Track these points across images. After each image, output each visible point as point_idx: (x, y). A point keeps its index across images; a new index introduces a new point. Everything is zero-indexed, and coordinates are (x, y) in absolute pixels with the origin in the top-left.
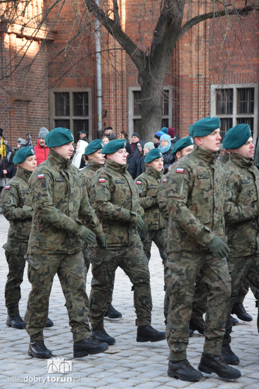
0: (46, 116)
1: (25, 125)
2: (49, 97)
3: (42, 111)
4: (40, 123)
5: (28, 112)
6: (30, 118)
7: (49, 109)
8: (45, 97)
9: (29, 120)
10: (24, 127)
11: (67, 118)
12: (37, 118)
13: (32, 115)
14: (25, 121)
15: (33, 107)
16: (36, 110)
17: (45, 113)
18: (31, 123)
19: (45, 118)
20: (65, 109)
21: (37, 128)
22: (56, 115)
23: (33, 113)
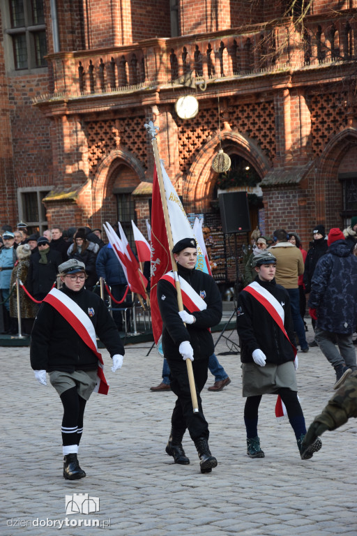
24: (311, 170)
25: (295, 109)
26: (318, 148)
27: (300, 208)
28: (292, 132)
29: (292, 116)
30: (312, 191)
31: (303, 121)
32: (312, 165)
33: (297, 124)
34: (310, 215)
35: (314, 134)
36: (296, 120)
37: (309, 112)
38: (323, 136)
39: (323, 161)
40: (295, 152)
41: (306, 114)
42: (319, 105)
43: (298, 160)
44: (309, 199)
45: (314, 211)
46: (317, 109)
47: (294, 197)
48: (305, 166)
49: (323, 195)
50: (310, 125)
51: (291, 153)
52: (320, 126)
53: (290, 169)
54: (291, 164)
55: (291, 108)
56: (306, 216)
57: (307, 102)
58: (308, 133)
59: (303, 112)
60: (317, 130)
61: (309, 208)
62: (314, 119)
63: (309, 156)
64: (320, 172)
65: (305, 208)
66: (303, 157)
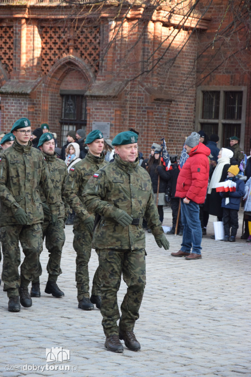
0: (191, 118)
1: (165, 128)
2: (195, 96)
3: (186, 112)
4: (182, 127)
5: (169, 113)
6: (172, 120)
7: (195, 111)
8: (191, 96)
9: (171, 123)
10: (164, 131)
11: (216, 121)
12: (180, 121)
13: (174, 117)
14: (165, 124)
15: (176, 108)
16: (179, 111)
17: (189, 115)
18: (172, 126)
19: (190, 121)
20: (214, 111)
21: (179, 132)
22: (203, 118)
23: (175, 114)
24: (39, 85)
25: (29, 35)
26: (46, 68)
27: (29, 113)
28: (26, 53)
29: (27, 40)
30: (39, 101)
31: (36, 45)
32: (41, 81)
33: (31, 47)
34: (36, 119)
35: (44, 56)
36: (29, 44)
37: (40, 39)
38: (50, 60)
39: (49, 79)
40: (28, 69)
41: (38, 41)
42: (49, 35)
43: (30, 75)
44: (36, 107)
45: (39, 117)
46: (46, 38)
47: (25, 104)
48: (35, 81)
49: (47, 105)
50: (40, 50)
51: (24, 69)
52: (48, 51)
53: (23, 82)
54: (24, 78)
55: (27, 34)
56: (33, 119)
57: (39, 31)
58: (39, 55)
59: (36, 39)
60: (46, 54)
61: (36, 114)
62: (44, 45)
63: (39, 73)
64: (45, 87)
65: (33, 113)
66: (33, 74)
